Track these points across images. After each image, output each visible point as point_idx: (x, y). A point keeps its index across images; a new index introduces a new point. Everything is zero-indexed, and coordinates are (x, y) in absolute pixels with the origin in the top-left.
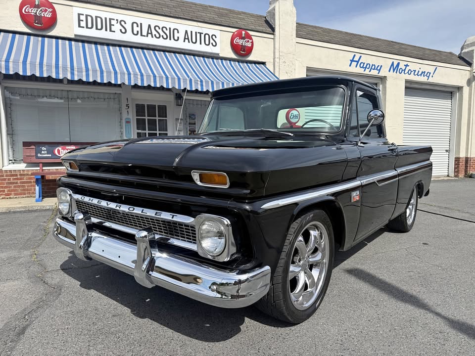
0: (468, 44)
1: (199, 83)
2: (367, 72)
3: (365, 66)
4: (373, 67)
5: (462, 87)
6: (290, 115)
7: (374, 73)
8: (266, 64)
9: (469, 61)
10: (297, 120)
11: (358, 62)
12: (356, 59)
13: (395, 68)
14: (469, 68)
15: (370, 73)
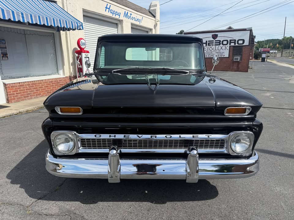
0: (153, 5)
1: (21, 15)
2: (114, 16)
3: (113, 12)
4: (117, 14)
5: (152, 29)
6: (80, 43)
7: (117, 17)
8: (57, 2)
9: (154, 15)
10: (85, 46)
11: (109, 9)
12: (108, 7)
13: (126, 15)
14: (154, 19)
15: (115, 17)
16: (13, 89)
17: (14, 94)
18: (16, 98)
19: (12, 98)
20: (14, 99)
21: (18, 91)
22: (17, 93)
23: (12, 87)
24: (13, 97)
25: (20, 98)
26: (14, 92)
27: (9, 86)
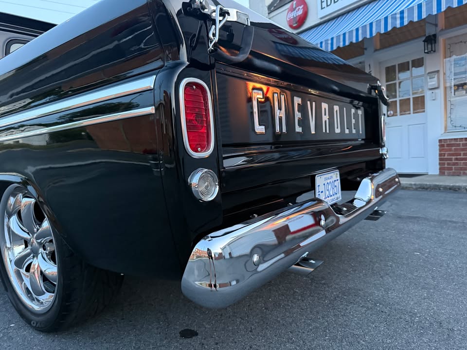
16: (450, 150)
17: (451, 159)
18: (453, 167)
19: (446, 166)
20: (451, 169)
21: (460, 155)
22: (457, 159)
23: (448, 145)
24: (448, 164)
25: (461, 169)
26: (453, 155)
27: (443, 143)
